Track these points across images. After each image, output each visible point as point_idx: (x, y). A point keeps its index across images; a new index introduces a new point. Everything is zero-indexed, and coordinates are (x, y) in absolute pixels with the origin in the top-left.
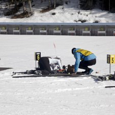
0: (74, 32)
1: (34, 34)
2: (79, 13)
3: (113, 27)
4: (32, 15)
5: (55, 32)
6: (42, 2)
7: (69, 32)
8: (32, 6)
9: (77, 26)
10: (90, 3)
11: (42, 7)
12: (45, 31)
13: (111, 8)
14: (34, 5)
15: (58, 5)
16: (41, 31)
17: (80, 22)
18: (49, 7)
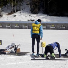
0: (27, 27)
1: (3, 28)
2: (30, 16)
3: (50, 24)
4: (1, 16)
5: (15, 27)
6: (8, 9)
7: (24, 27)
8: (2, 11)
9: (29, 23)
10: (37, 10)
11: (8, 12)
12: (10, 26)
13: (49, 13)
14: (3, 11)
15: (17, 11)
16: (7, 26)
17: (31, 21)
18: (12, 12)
